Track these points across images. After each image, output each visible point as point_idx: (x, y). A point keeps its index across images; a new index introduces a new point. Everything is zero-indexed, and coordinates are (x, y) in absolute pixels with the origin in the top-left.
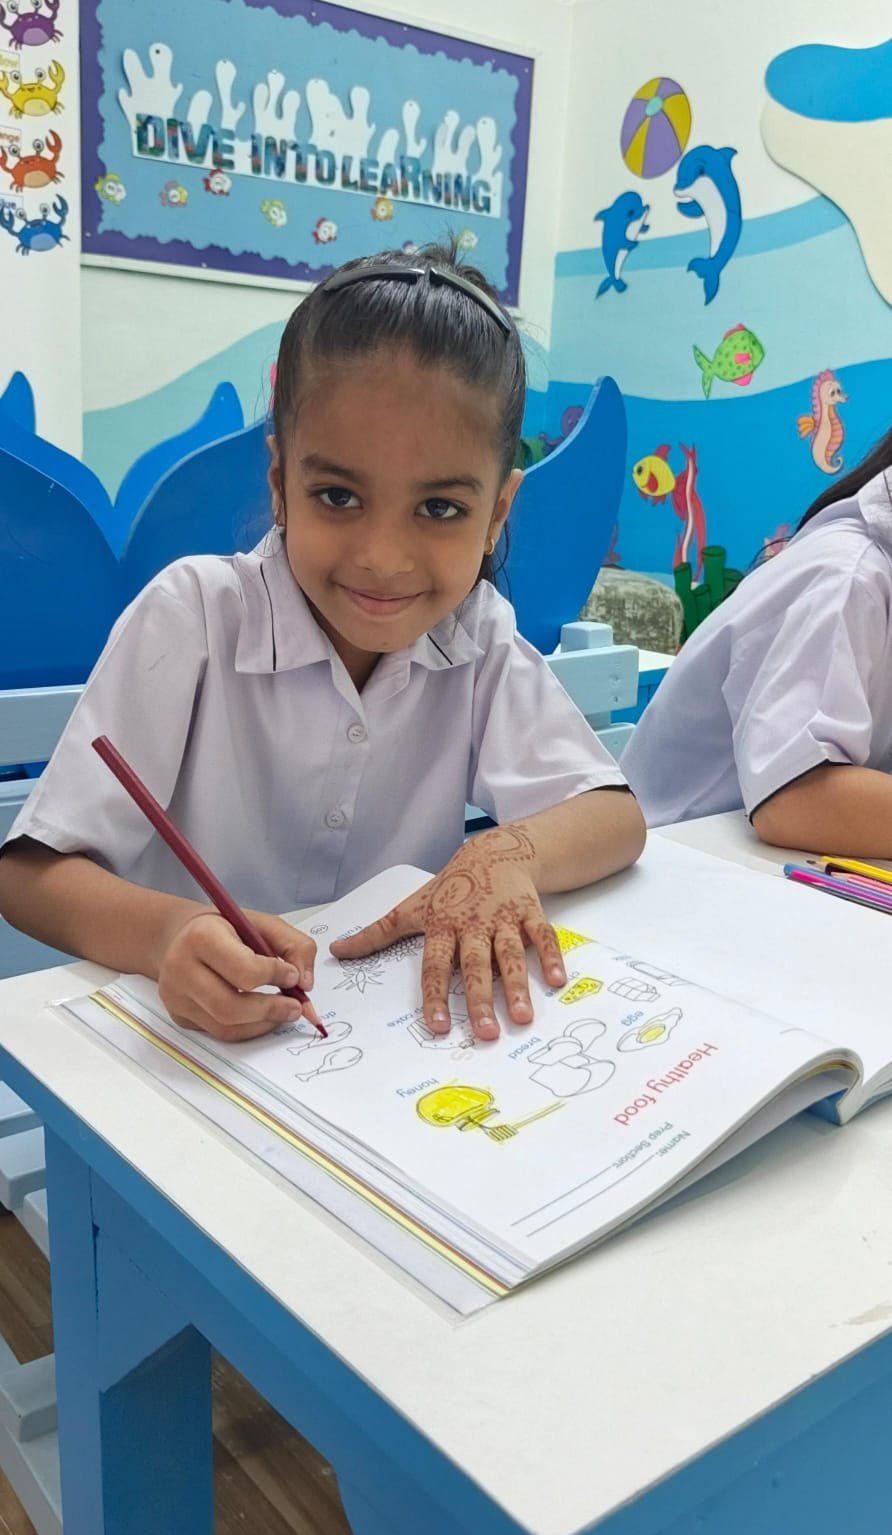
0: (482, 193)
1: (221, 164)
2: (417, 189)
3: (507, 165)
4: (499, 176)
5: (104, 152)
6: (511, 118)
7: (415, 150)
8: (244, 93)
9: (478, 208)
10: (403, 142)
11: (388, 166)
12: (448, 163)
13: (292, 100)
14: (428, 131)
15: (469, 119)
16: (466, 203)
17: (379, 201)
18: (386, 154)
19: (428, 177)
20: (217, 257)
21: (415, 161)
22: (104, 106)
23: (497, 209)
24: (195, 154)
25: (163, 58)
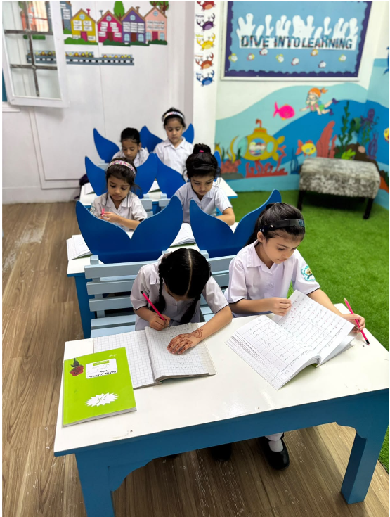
0: (349, 43)
1: (265, 46)
2: (326, 45)
3: (360, 33)
4: (356, 37)
5: (232, 48)
6: (363, 17)
7: (327, 33)
8: (273, 24)
9: (347, 47)
10: (323, 31)
11: (318, 39)
12: (338, 35)
13: (289, 23)
14: (332, 26)
15: (347, 20)
16: (343, 47)
17: (313, 50)
18: (317, 35)
19: (331, 41)
20: (262, 74)
21: (327, 36)
22: (232, 35)
23: (354, 47)
24: (257, 44)
25: (250, 17)
